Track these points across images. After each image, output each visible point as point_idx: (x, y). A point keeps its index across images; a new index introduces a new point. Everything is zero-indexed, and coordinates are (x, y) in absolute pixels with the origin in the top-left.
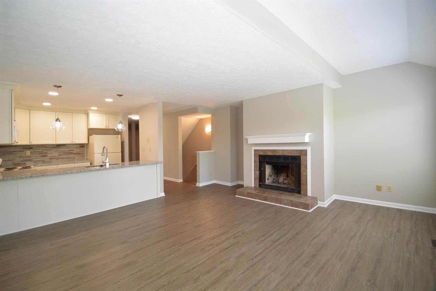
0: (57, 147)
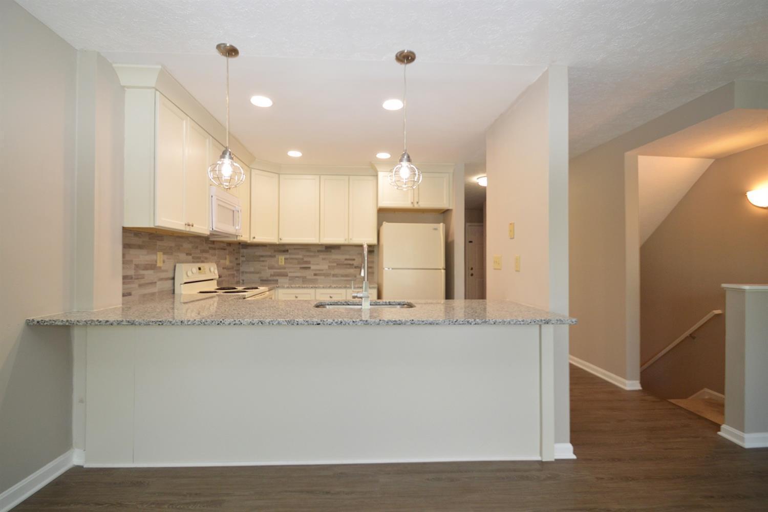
0: (325, 251)
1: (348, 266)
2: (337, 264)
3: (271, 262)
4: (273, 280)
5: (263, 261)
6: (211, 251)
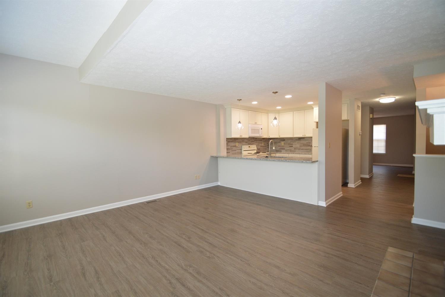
1: (308, 146)
2: (303, 145)
3: (279, 144)
4: (280, 151)
5: (277, 144)
6: (255, 141)
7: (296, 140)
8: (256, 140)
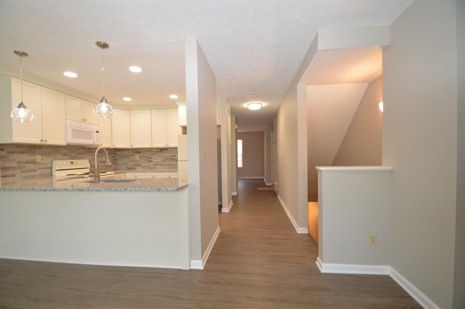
0: (160, 152)
1: (172, 160)
3: (132, 158)
4: (134, 168)
5: (128, 158)
7: (156, 152)
8: (89, 152)
